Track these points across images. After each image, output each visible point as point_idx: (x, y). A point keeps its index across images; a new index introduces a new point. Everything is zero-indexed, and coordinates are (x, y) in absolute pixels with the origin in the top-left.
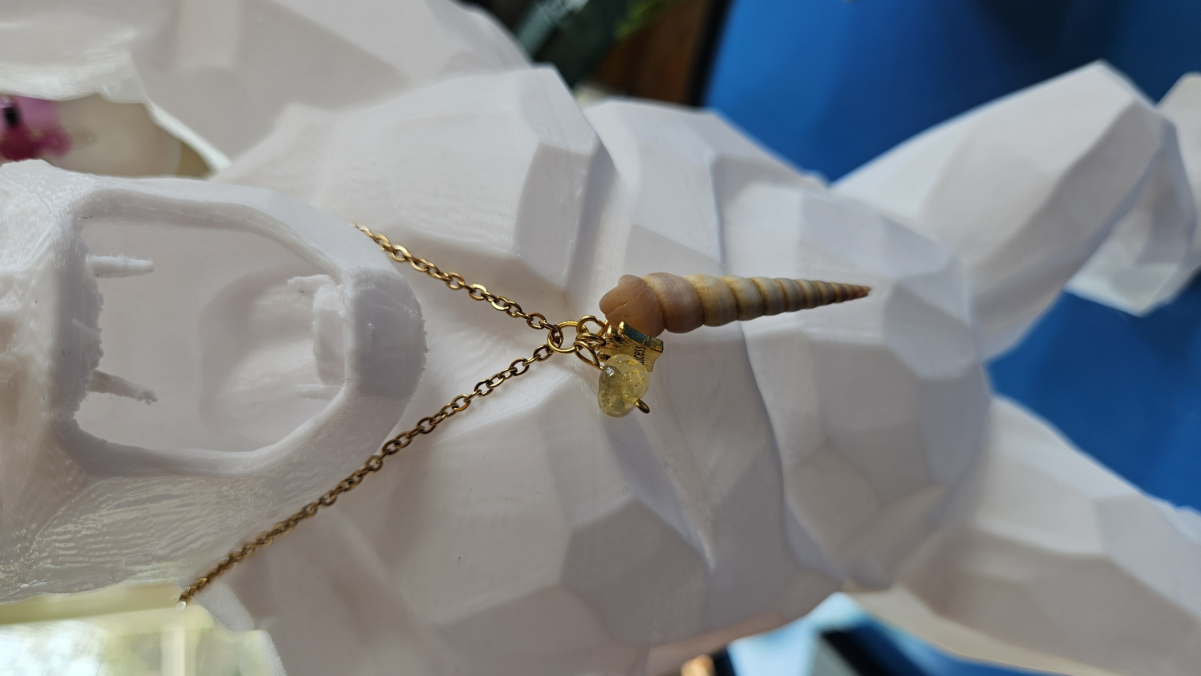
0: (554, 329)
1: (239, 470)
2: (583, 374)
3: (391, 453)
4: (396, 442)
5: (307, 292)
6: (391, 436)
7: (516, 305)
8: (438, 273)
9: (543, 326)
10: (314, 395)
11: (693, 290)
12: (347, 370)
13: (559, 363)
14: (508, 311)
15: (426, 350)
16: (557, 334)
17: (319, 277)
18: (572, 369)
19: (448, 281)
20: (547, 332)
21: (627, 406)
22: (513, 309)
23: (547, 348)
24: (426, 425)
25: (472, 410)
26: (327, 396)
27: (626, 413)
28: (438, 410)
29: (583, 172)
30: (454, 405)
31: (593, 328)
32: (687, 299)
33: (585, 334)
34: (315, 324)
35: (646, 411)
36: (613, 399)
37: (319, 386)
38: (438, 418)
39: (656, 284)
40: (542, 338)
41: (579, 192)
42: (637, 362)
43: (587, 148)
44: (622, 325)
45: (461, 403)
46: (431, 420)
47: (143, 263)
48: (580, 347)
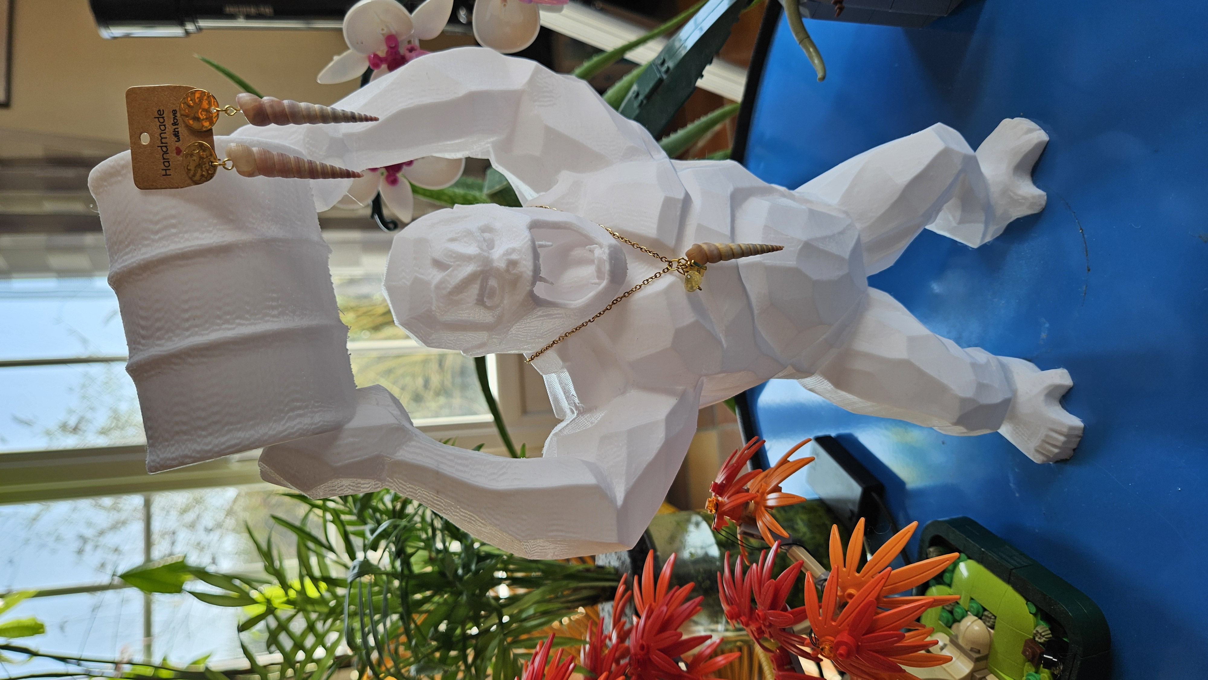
0: (670, 262)
1: (573, 307)
2: (679, 278)
3: (614, 304)
4: (616, 300)
5: (592, 251)
6: (615, 299)
7: (656, 254)
8: (630, 242)
9: (666, 261)
10: (595, 284)
11: (718, 249)
12: (607, 276)
13: (671, 273)
14: (654, 256)
15: (628, 269)
16: (671, 264)
17: (595, 246)
18: (676, 276)
19: (633, 245)
20: (667, 263)
21: (694, 288)
22: (656, 255)
23: (667, 268)
24: (626, 294)
25: (642, 289)
26: (599, 284)
27: (694, 290)
28: (631, 290)
29: (680, 205)
30: (636, 288)
31: (683, 262)
32: (715, 252)
33: (680, 264)
34: (596, 262)
35: (701, 290)
36: (690, 286)
37: (597, 281)
38: (630, 292)
39: (705, 247)
40: (666, 265)
41: (678, 213)
42: (697, 273)
43: (681, 196)
44: (693, 261)
45: (638, 287)
46: (628, 293)
47: (550, 243)
48: (679, 268)
